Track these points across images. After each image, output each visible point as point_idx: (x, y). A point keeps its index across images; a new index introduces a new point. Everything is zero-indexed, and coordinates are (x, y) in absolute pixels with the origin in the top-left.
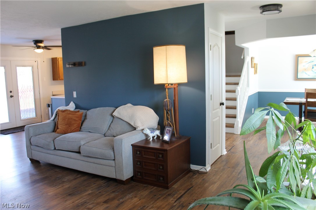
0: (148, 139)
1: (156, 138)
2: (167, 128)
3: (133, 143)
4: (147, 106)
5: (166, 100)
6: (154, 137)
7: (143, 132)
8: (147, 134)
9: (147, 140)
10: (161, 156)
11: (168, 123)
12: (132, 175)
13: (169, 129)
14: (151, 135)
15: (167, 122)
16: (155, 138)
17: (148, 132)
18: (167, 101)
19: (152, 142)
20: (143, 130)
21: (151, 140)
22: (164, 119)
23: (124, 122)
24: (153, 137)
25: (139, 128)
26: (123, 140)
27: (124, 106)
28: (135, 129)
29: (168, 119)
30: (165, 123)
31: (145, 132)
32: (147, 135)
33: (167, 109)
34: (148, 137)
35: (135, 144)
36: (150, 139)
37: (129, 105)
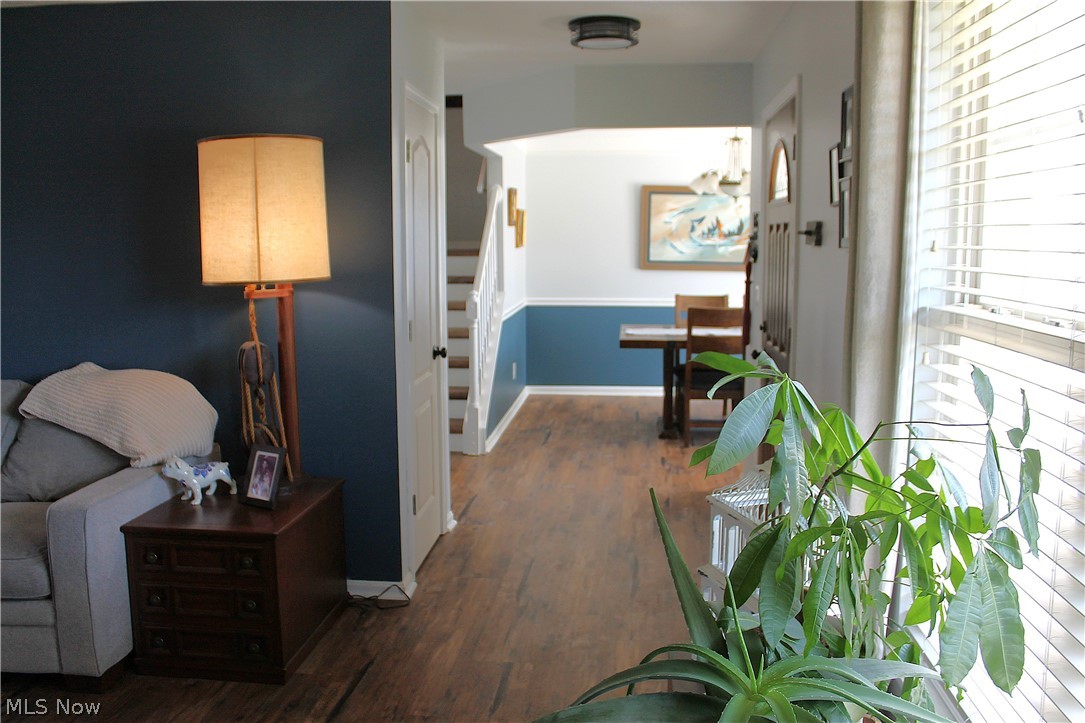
0: (184, 498)
1: (215, 494)
2: (259, 453)
3: (126, 520)
4: (167, 372)
5: (247, 345)
6: (208, 488)
7: (161, 475)
8: (179, 479)
9: (179, 503)
10: (248, 561)
11: (259, 432)
13: (267, 454)
14: (196, 483)
15: (255, 427)
16: (210, 493)
17: (184, 471)
18: (254, 348)
19: (200, 510)
20: (161, 464)
21: (197, 502)
22: (244, 418)
23: (75, 438)
24: (204, 490)
25: (142, 457)
26: (88, 515)
27: (66, 372)
28: (124, 462)
29: (256, 419)
30: (249, 432)
31: (170, 473)
32: (177, 485)
33: (254, 378)
35: (135, 525)
36: (193, 498)
37: (89, 367)
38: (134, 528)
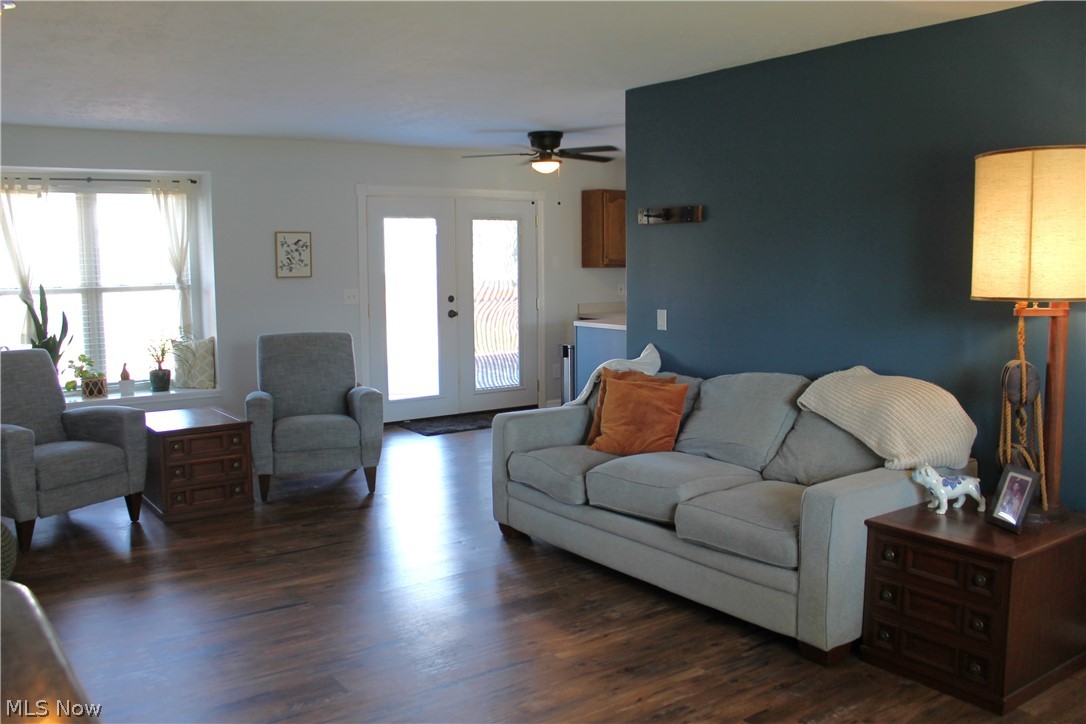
0: (931, 506)
2: (1011, 474)
3: (871, 515)
4: (931, 382)
5: (1013, 363)
6: (956, 500)
7: (911, 479)
8: (928, 486)
9: (924, 511)
10: (981, 579)
11: (1015, 452)
12: (857, 634)
13: (1020, 477)
14: (944, 493)
15: (1012, 447)
16: (958, 505)
17: (933, 479)
18: (1019, 367)
19: (944, 521)
20: (912, 469)
21: (942, 511)
22: (1002, 437)
23: (841, 433)
24: (951, 502)
25: (896, 461)
26: (837, 502)
27: (841, 373)
28: (880, 462)
29: (1015, 439)
30: (1005, 452)
31: (919, 480)
32: (925, 492)
33: (1016, 398)
34: (927, 500)
35: (878, 521)
36: (938, 507)
37: (861, 371)
38: (877, 524)
